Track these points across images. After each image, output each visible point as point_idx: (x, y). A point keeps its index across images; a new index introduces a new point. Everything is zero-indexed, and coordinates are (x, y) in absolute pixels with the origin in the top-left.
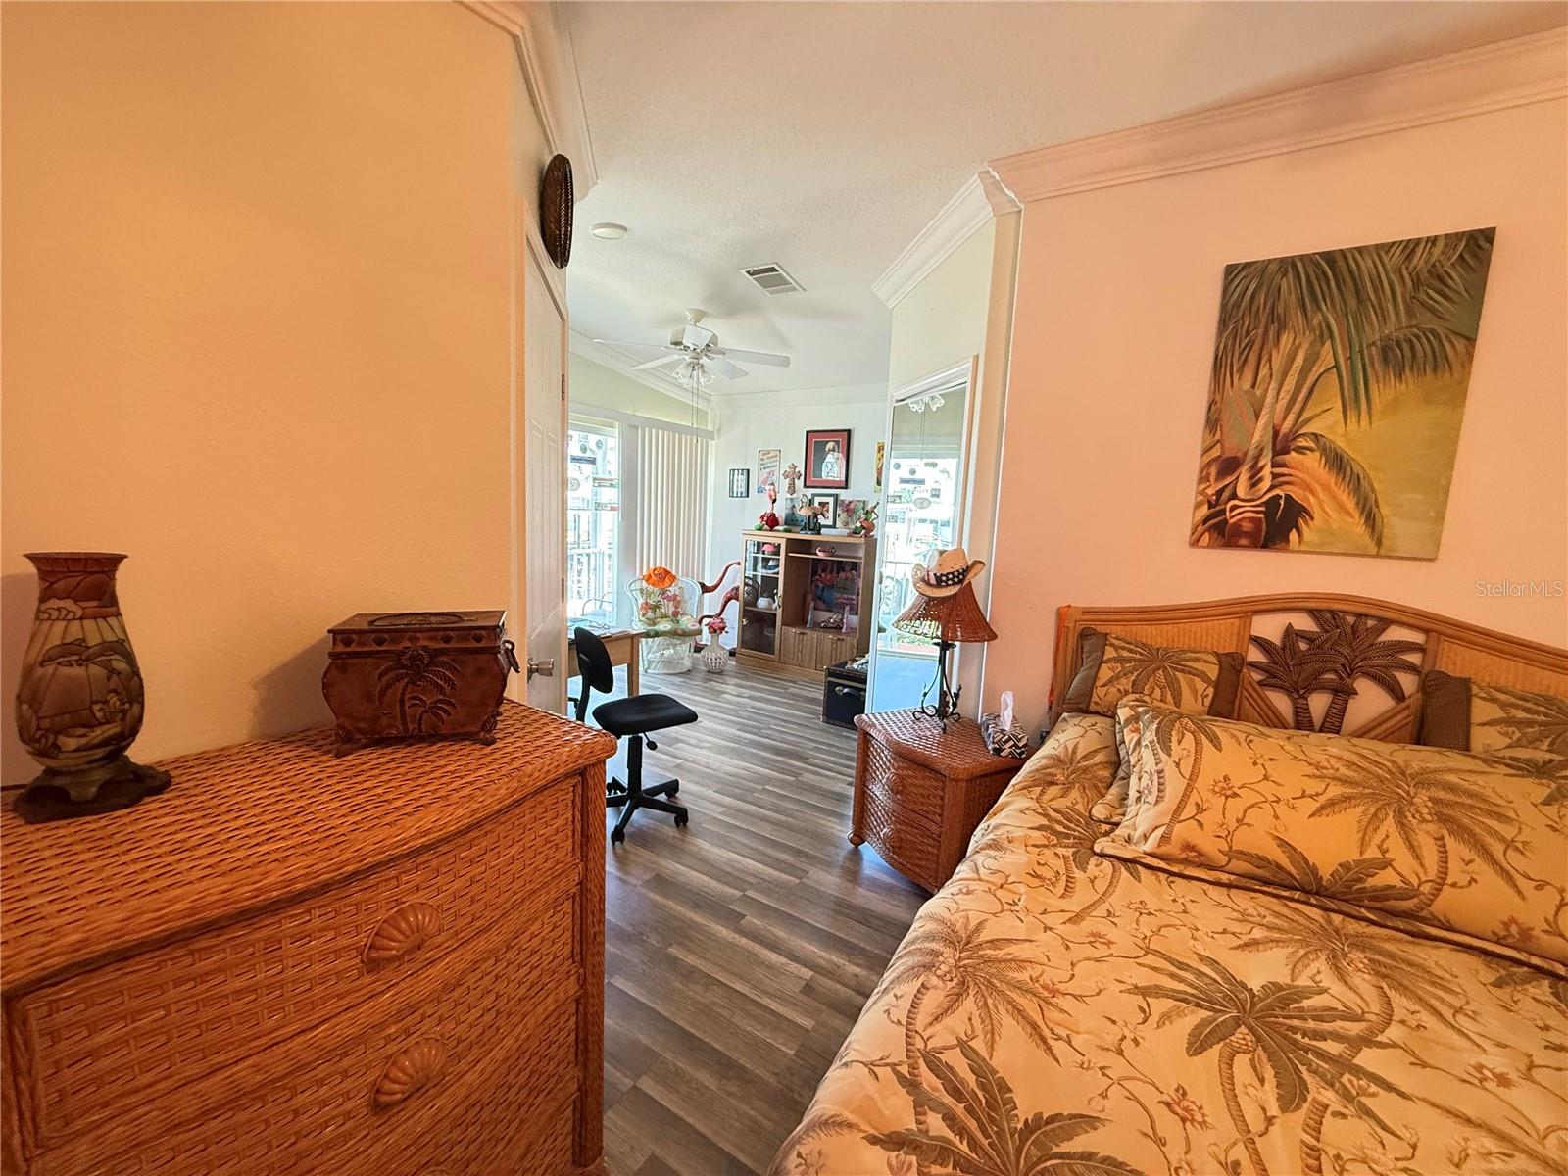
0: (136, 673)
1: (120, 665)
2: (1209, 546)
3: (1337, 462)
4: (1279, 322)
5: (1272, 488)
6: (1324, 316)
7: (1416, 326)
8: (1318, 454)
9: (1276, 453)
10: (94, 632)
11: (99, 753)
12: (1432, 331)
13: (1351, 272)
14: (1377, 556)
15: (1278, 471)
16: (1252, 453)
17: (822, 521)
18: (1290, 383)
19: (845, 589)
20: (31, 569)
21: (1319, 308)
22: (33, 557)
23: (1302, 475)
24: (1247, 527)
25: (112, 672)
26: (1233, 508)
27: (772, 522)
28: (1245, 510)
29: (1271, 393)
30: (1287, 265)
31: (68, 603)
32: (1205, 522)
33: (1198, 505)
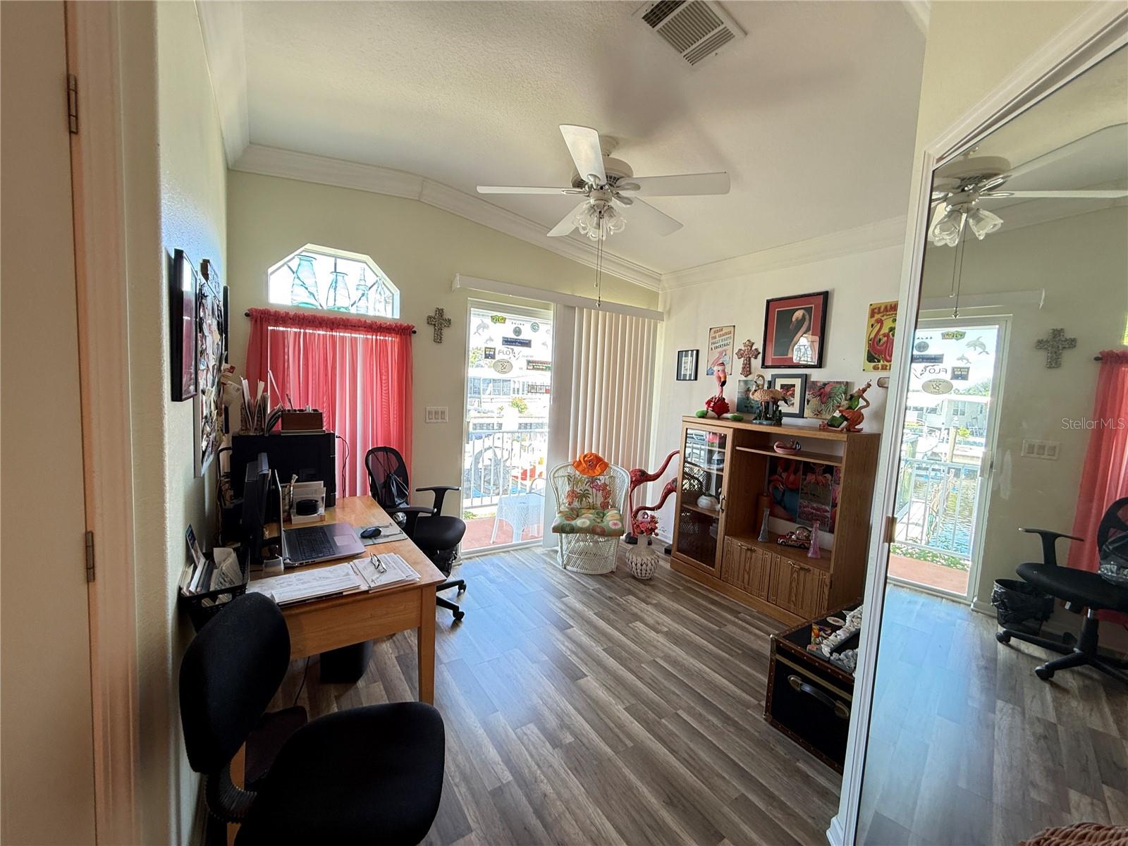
17: (783, 407)
19: (815, 497)
27: (719, 407)
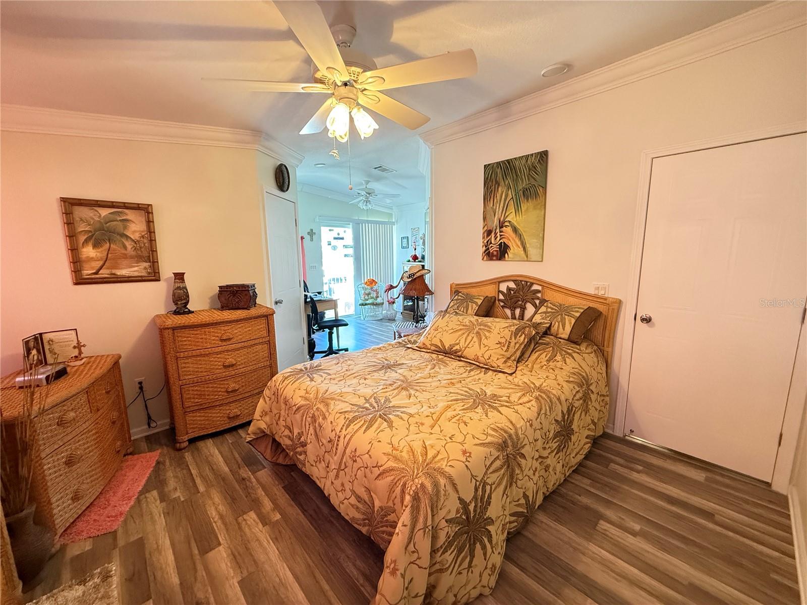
0: (188, 292)
1: (185, 291)
2: (486, 260)
3: (515, 230)
4: (498, 184)
5: (500, 240)
6: (509, 182)
7: (530, 184)
8: (510, 227)
9: (500, 228)
10: (181, 285)
11: (183, 305)
12: (534, 185)
13: (514, 167)
14: (527, 261)
15: (501, 234)
16: (494, 228)
18: (502, 205)
20: (173, 275)
21: (507, 179)
22: (173, 273)
23: (507, 235)
24: (495, 253)
25: (184, 292)
26: (492, 247)
27: (415, 258)
28: (494, 248)
29: (498, 208)
30: (498, 164)
31: (178, 280)
32: (485, 252)
33: (483, 246)
